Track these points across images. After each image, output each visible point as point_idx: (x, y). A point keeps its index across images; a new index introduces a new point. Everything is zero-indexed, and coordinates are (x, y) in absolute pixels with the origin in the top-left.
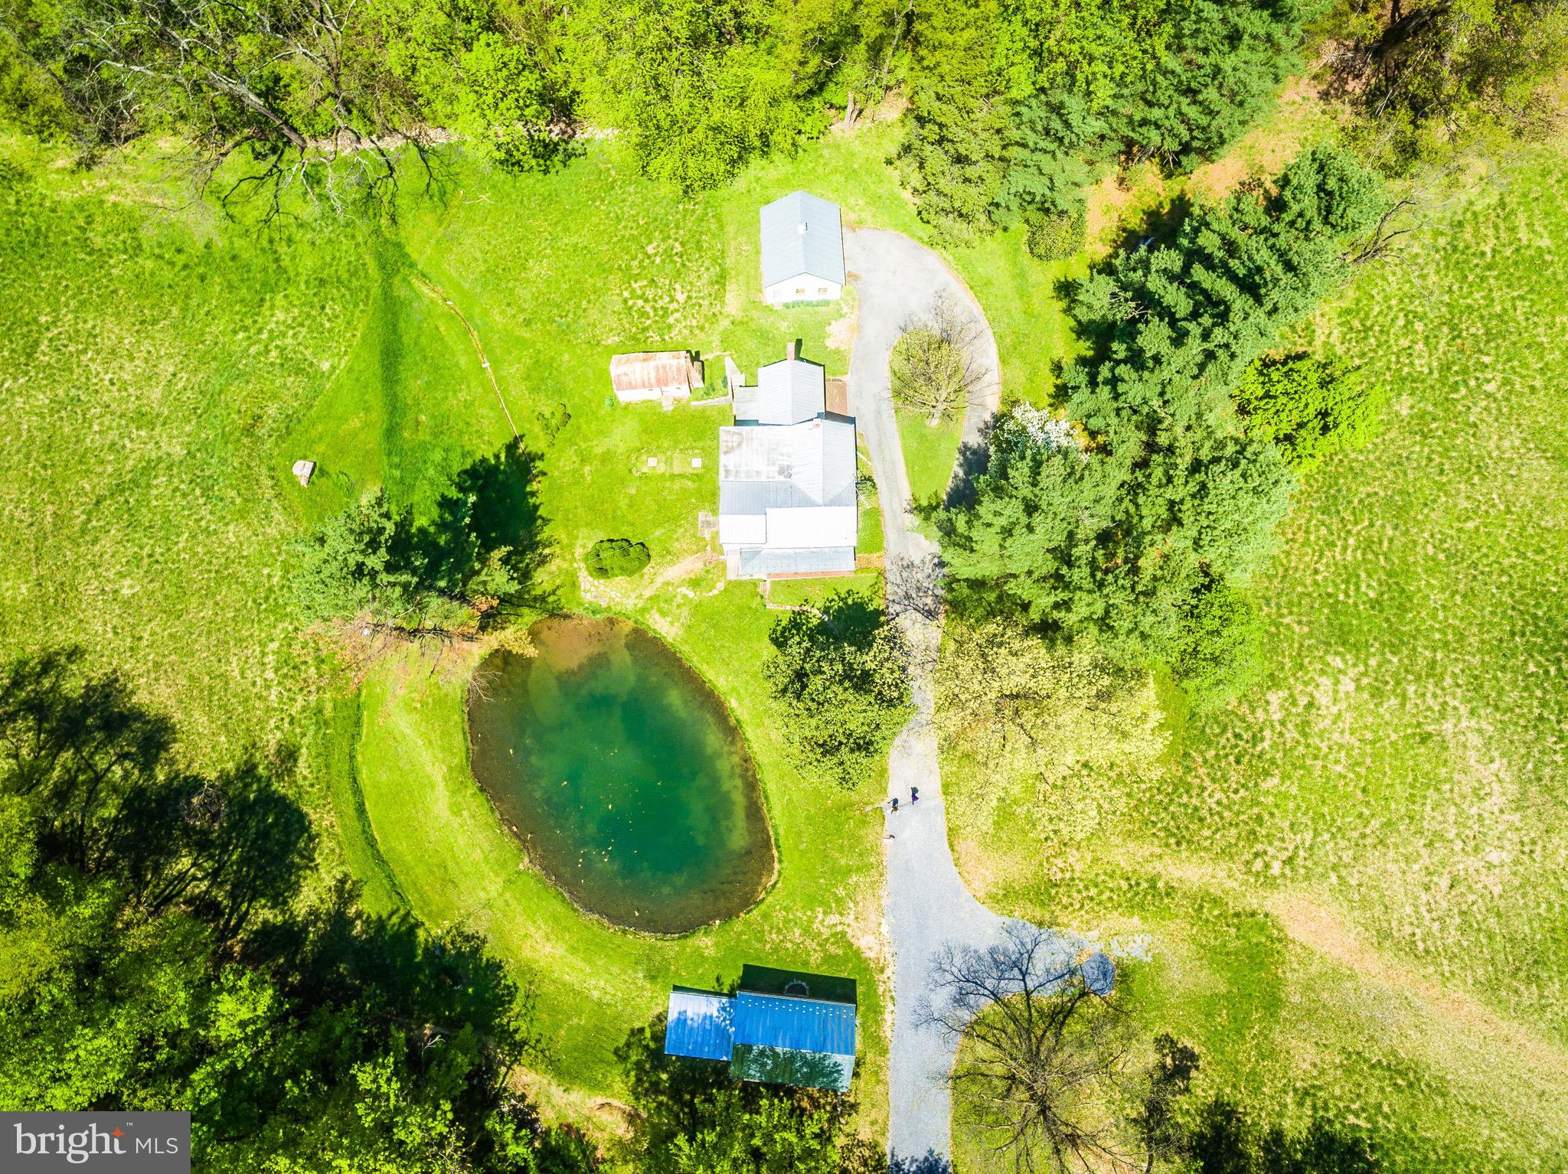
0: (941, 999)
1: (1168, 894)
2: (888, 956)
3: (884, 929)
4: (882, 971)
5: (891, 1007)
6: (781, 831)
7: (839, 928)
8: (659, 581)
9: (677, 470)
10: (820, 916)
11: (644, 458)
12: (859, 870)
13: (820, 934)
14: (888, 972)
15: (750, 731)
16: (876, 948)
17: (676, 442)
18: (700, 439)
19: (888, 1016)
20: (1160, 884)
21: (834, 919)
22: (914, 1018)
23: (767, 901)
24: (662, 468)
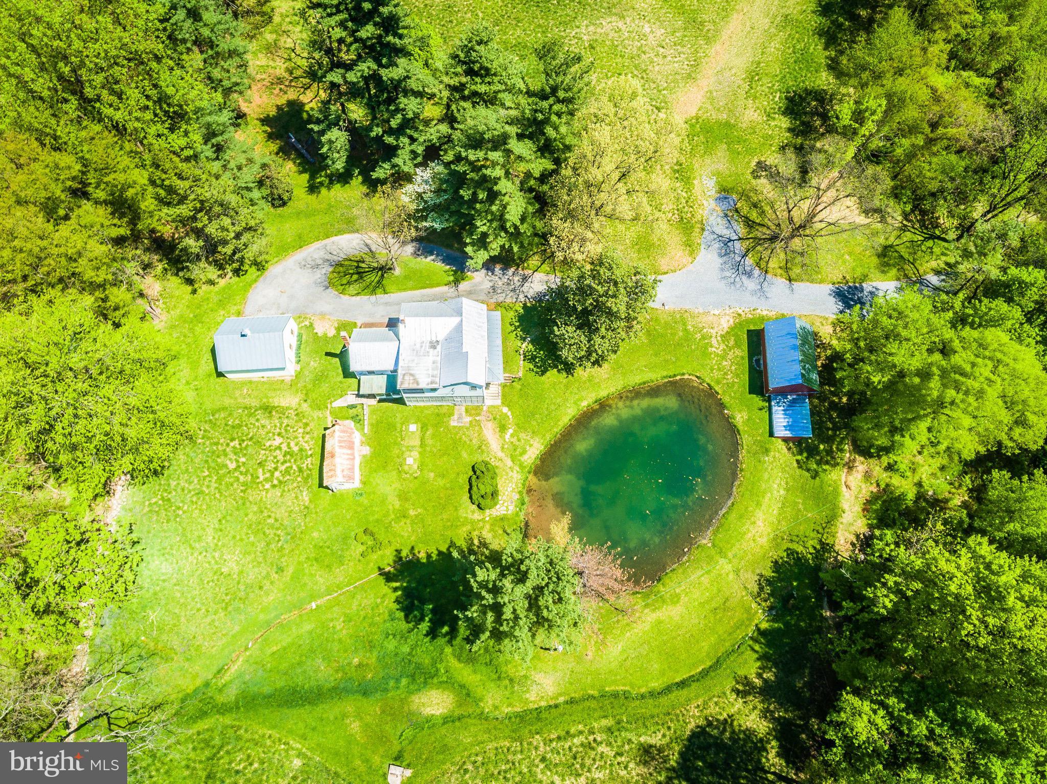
0: (751, 284)
1: (681, 165)
2: (731, 311)
3: (716, 312)
4: (740, 315)
5: (759, 311)
6: (665, 374)
7: (719, 338)
8: (500, 454)
9: (417, 442)
10: (713, 349)
11: (406, 468)
12: (684, 324)
13: (724, 350)
14: (740, 312)
15: (603, 393)
16: (727, 317)
17: (395, 443)
18: (394, 427)
19: (765, 313)
20: (676, 168)
21: (714, 341)
22: (763, 299)
23: (709, 382)
24: (415, 454)
